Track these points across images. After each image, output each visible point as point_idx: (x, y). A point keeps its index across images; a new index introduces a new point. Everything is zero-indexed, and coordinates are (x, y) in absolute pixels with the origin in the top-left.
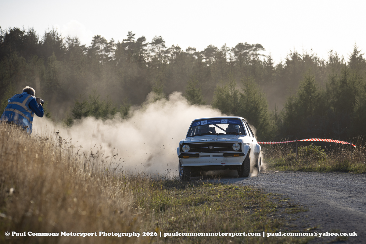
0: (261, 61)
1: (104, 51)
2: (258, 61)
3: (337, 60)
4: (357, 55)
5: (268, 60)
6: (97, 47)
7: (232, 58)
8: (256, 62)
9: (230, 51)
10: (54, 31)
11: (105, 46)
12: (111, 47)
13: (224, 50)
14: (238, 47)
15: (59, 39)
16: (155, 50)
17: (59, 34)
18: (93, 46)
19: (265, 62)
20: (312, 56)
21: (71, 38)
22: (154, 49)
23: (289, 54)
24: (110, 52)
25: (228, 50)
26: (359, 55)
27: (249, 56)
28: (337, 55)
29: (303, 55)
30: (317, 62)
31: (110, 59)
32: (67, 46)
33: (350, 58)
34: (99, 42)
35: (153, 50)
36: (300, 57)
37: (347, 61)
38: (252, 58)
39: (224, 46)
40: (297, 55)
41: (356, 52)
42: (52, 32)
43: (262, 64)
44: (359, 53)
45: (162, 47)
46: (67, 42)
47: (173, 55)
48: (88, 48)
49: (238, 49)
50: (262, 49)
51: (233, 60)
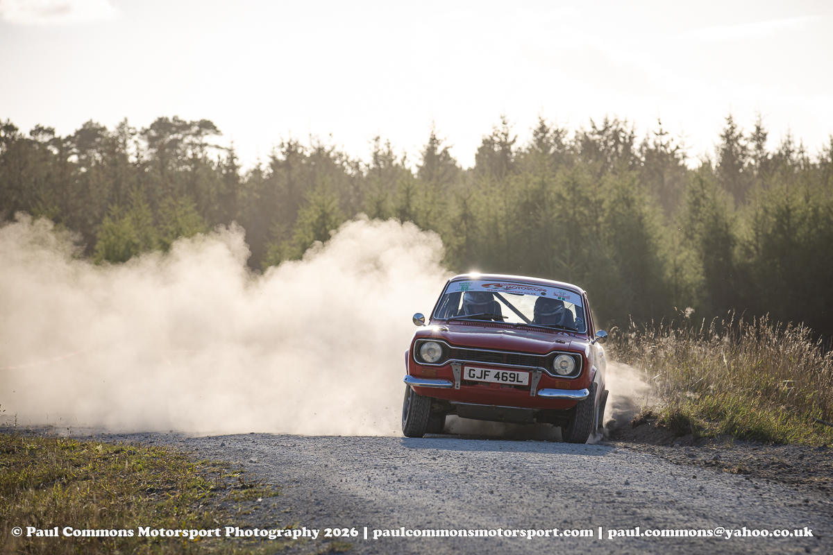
3: (391, 161)
8: (200, 164)
13: (122, 133)
14: (157, 126)
20: (331, 151)
25: (133, 134)
26: (439, 150)
27: (183, 149)
28: (390, 149)
29: (310, 147)
30: (345, 164)
39: (122, 125)
40: (297, 149)
41: (433, 140)
44: (441, 145)
49: (157, 131)
50: (215, 131)
51: (146, 157)
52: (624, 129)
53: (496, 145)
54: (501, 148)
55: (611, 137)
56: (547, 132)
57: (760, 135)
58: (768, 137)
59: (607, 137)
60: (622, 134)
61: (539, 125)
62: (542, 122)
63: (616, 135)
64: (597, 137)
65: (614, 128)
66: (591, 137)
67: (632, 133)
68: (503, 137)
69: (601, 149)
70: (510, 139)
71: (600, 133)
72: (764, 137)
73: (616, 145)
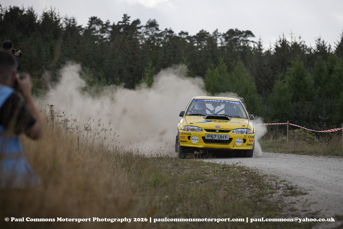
0: (251, 47)
1: (100, 32)
2: (248, 47)
3: (325, 49)
5: (258, 46)
6: (93, 28)
7: (222, 43)
8: (246, 48)
10: (52, 11)
11: (101, 28)
12: (107, 29)
13: (215, 35)
14: (229, 33)
15: (57, 19)
16: (149, 33)
17: (57, 14)
18: (89, 27)
19: (255, 49)
20: (300, 44)
21: (69, 18)
22: (148, 31)
23: (278, 41)
24: (106, 34)
27: (239, 42)
28: (324, 44)
29: (291, 42)
30: (305, 50)
32: (64, 26)
33: (336, 46)
34: (95, 23)
36: (289, 44)
37: (333, 49)
38: (242, 44)
39: (215, 32)
40: (286, 43)
42: (50, 12)
43: (252, 50)
45: (156, 31)
46: (65, 22)
47: (166, 38)
48: (84, 28)
49: (229, 35)
50: (252, 35)
51: (224, 45)
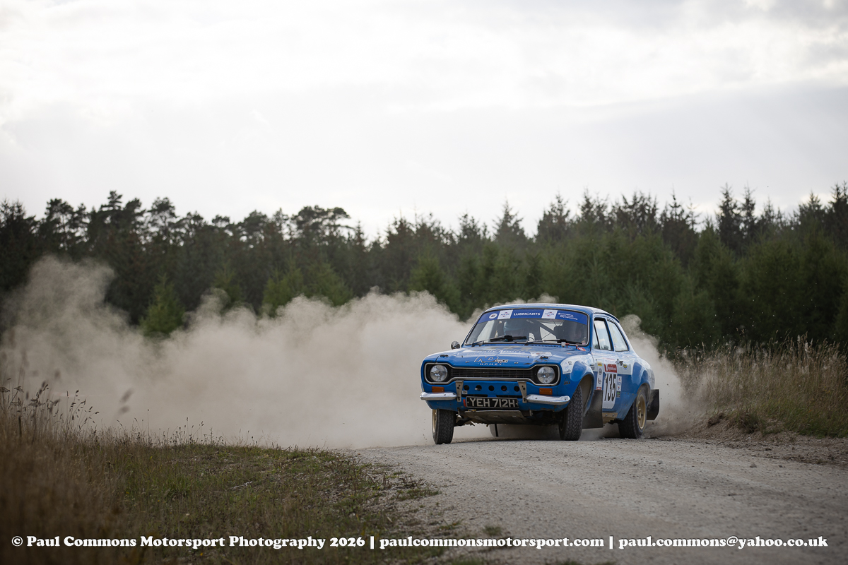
0: (343, 237)
1: (69, 226)
2: (338, 237)
3: (476, 233)
4: (510, 222)
5: (356, 234)
6: (56, 219)
7: (292, 233)
8: (335, 240)
9: (290, 220)
11: (70, 218)
12: (80, 219)
16: (157, 222)
18: (48, 218)
19: (351, 239)
20: (432, 226)
21: (10, 205)
22: (156, 220)
23: (392, 223)
24: (79, 229)
25: (286, 220)
26: (513, 222)
28: (475, 224)
29: (416, 224)
30: (442, 236)
31: (80, 241)
33: (498, 227)
34: (58, 211)
35: (155, 222)
36: (411, 227)
37: (492, 233)
38: (327, 233)
39: (278, 213)
40: (406, 225)
41: (507, 217)
43: (346, 242)
44: (514, 219)
45: (170, 218)
47: (190, 230)
48: (39, 221)
49: (303, 217)
50: (345, 216)
51: (296, 236)
52: (649, 203)
53: (554, 218)
54: (557, 221)
55: (639, 210)
56: (592, 207)
57: (750, 205)
58: (755, 206)
59: (636, 210)
60: (647, 208)
61: (585, 203)
62: (587, 200)
63: (642, 208)
64: (628, 210)
65: (641, 203)
66: (624, 210)
67: (655, 206)
68: (559, 213)
69: (631, 219)
70: (564, 213)
71: (630, 207)
72: (752, 207)
73: (642, 216)
